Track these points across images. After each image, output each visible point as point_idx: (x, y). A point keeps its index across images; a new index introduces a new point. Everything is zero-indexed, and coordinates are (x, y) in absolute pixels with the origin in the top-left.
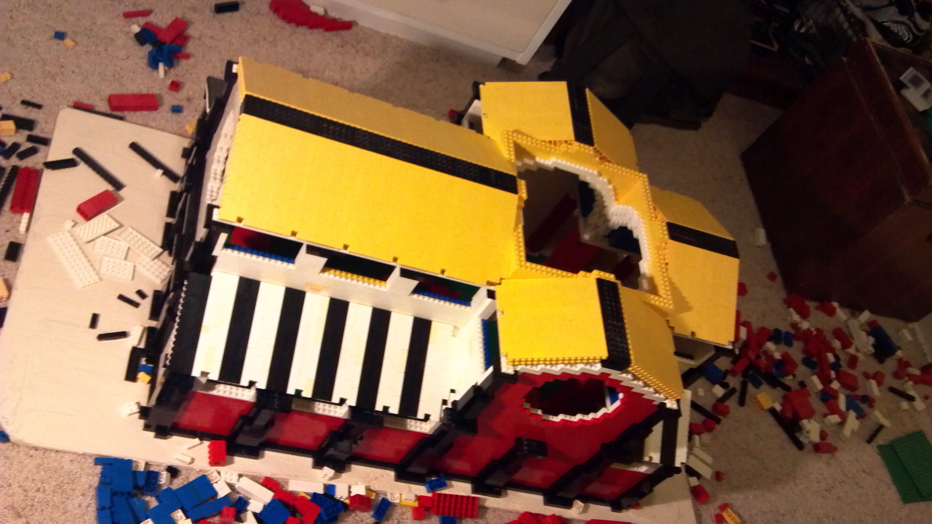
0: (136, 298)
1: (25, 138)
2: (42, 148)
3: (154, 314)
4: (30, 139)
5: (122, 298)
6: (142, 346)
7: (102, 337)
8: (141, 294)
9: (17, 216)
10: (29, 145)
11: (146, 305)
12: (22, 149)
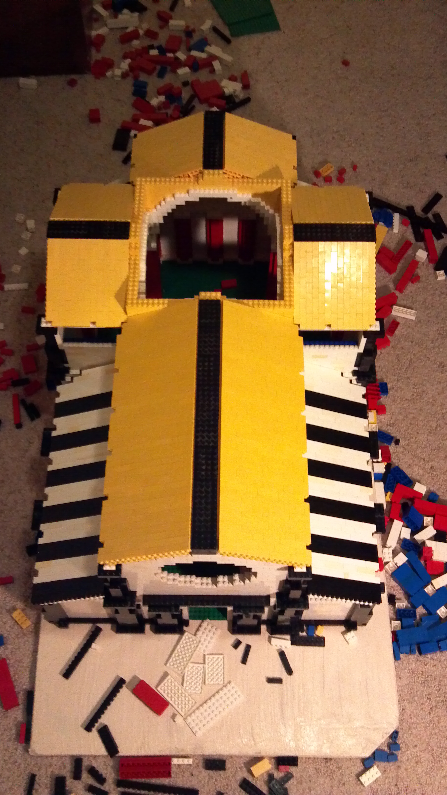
0: (242, 648)
1: (77, 782)
2: (85, 763)
3: (255, 630)
4: (77, 776)
5: (244, 660)
6: (288, 637)
7: (289, 671)
8: (237, 645)
9: (174, 770)
10: (85, 775)
11: (246, 639)
12: (92, 781)
